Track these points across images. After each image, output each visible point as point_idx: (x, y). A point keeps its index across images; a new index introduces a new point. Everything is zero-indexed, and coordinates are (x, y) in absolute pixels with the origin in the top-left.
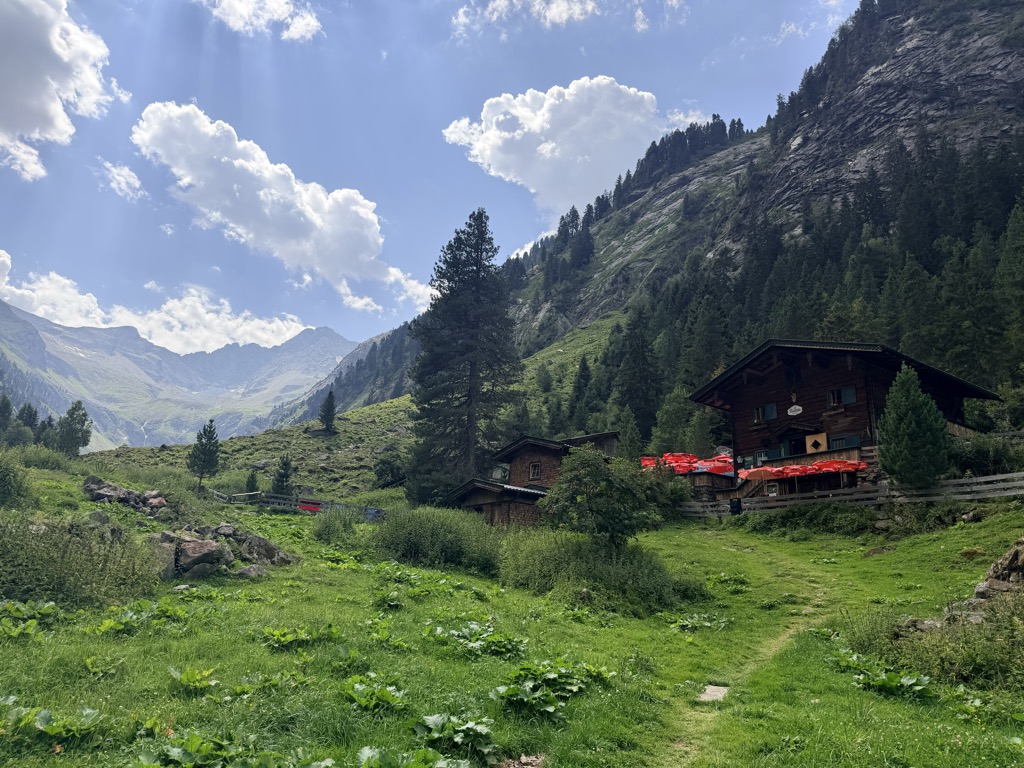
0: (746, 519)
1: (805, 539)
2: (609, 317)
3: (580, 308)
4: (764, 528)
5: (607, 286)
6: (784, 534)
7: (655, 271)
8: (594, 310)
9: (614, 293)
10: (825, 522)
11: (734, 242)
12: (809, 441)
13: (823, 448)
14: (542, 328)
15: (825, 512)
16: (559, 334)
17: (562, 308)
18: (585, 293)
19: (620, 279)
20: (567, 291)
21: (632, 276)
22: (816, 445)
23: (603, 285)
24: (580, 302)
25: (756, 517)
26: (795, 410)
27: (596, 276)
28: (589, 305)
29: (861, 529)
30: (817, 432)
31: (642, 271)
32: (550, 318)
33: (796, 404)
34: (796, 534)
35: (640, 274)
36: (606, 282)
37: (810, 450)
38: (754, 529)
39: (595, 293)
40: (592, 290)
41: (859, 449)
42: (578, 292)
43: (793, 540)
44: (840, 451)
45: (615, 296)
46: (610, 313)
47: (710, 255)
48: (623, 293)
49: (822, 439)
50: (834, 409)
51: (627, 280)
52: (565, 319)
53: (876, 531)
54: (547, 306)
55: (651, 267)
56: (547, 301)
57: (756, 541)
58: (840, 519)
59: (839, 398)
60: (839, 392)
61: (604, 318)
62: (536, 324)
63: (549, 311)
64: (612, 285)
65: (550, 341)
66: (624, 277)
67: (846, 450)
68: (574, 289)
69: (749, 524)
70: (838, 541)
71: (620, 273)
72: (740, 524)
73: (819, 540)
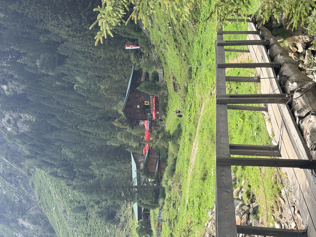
0: (164, 118)
1: (168, 108)
2: (33, 184)
3: (24, 201)
4: (166, 116)
5: (12, 186)
6: (167, 112)
7: (7, 159)
8: (26, 193)
9: (17, 182)
10: (165, 104)
11: (4, 117)
12: (146, 104)
13: (148, 102)
14: (35, 223)
15: (163, 104)
16: (40, 213)
17: (23, 212)
18: (15, 198)
19: (9, 178)
20: (12, 209)
21: (8, 172)
22: (147, 103)
23: (11, 188)
24: (20, 201)
25: (163, 117)
26: (138, 106)
27: (4, 193)
28: (23, 196)
29: (167, 99)
30: (144, 103)
31: (6, 166)
32: (29, 218)
33: (137, 106)
34: (167, 110)
35: (8, 167)
36: (9, 187)
37: (148, 104)
38: (166, 117)
39: (16, 193)
40: (14, 195)
41: (149, 96)
42: (14, 203)
43: (169, 110)
44: (150, 99)
45: (20, 181)
46: (30, 184)
47: (9, 129)
48: (18, 177)
49: (146, 102)
50: (139, 99)
51: (10, 175)
52: (30, 210)
53: (167, 96)
54: (21, 221)
55: (4, 161)
56: (17, 221)
57: (169, 117)
58: (165, 102)
59: (137, 98)
60: (136, 98)
61: (33, 187)
62: (32, 227)
63: (24, 219)
64: (12, 183)
65: (44, 217)
66: (8, 176)
67: (149, 98)
68: (11, 205)
69: (165, 118)
70: (169, 103)
71: (5, 178)
72: (165, 120)
73: (169, 106)
